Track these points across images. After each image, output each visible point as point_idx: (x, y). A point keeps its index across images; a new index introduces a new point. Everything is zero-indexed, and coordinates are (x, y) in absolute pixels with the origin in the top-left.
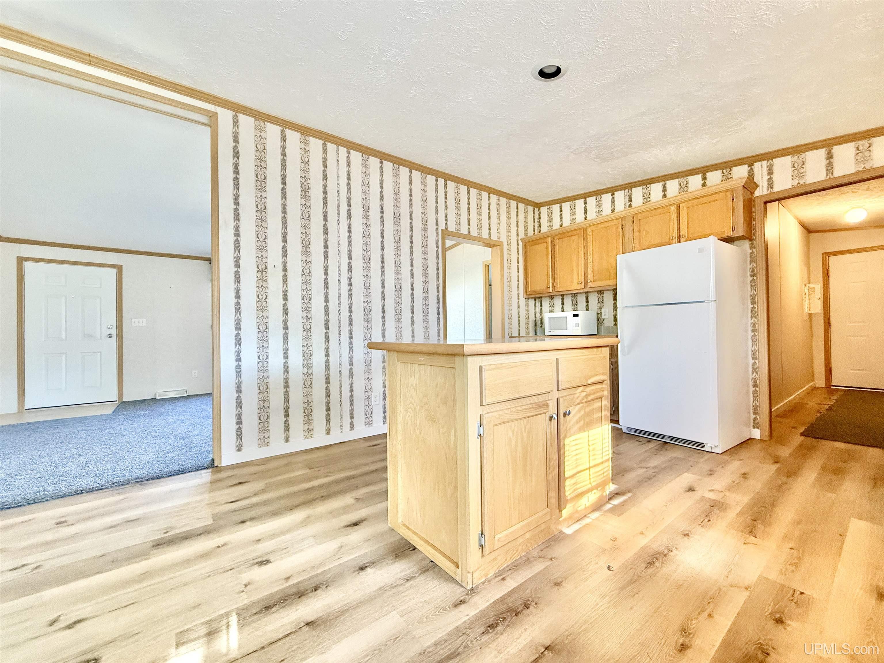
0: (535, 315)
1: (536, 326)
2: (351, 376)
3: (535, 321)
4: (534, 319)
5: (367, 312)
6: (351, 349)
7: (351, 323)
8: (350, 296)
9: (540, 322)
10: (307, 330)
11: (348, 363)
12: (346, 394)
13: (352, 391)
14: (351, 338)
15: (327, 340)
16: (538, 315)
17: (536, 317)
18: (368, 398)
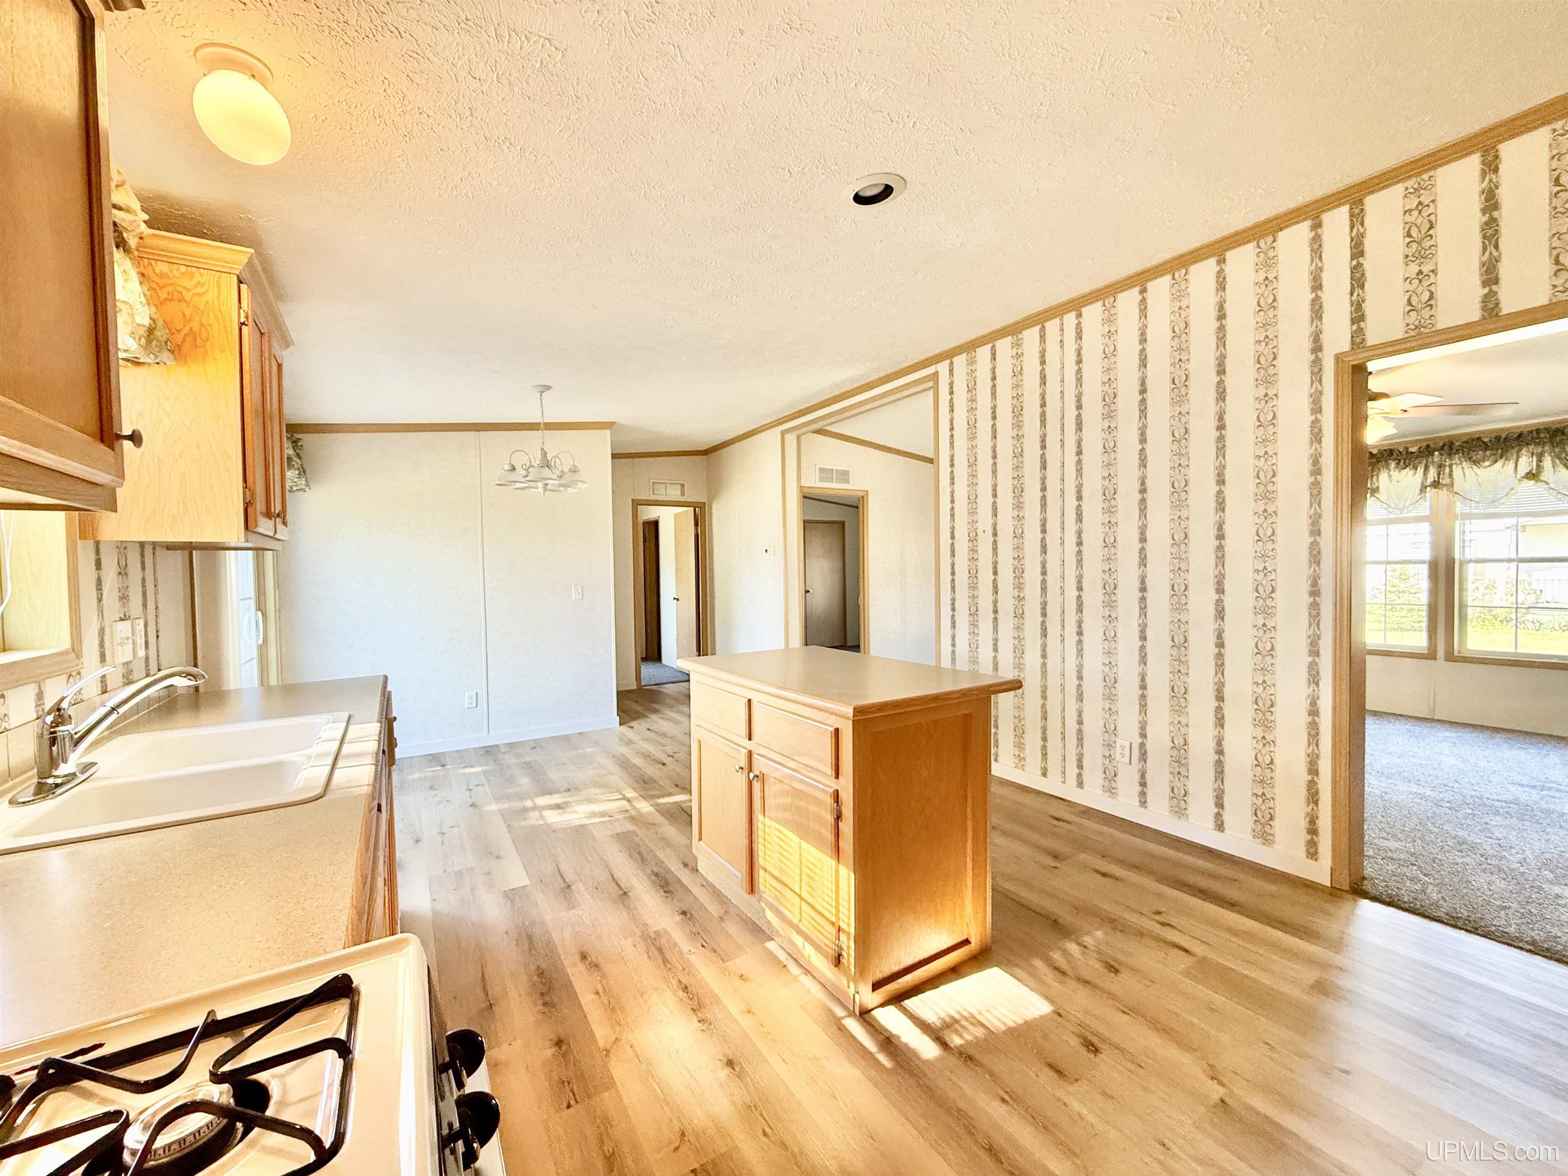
2: (1080, 698)
5: (1110, 590)
6: (1080, 652)
7: (1080, 609)
8: (1080, 562)
10: (1019, 615)
11: (1074, 675)
12: (1071, 725)
13: (1080, 723)
14: (1080, 633)
15: (1044, 633)
18: (1110, 745)
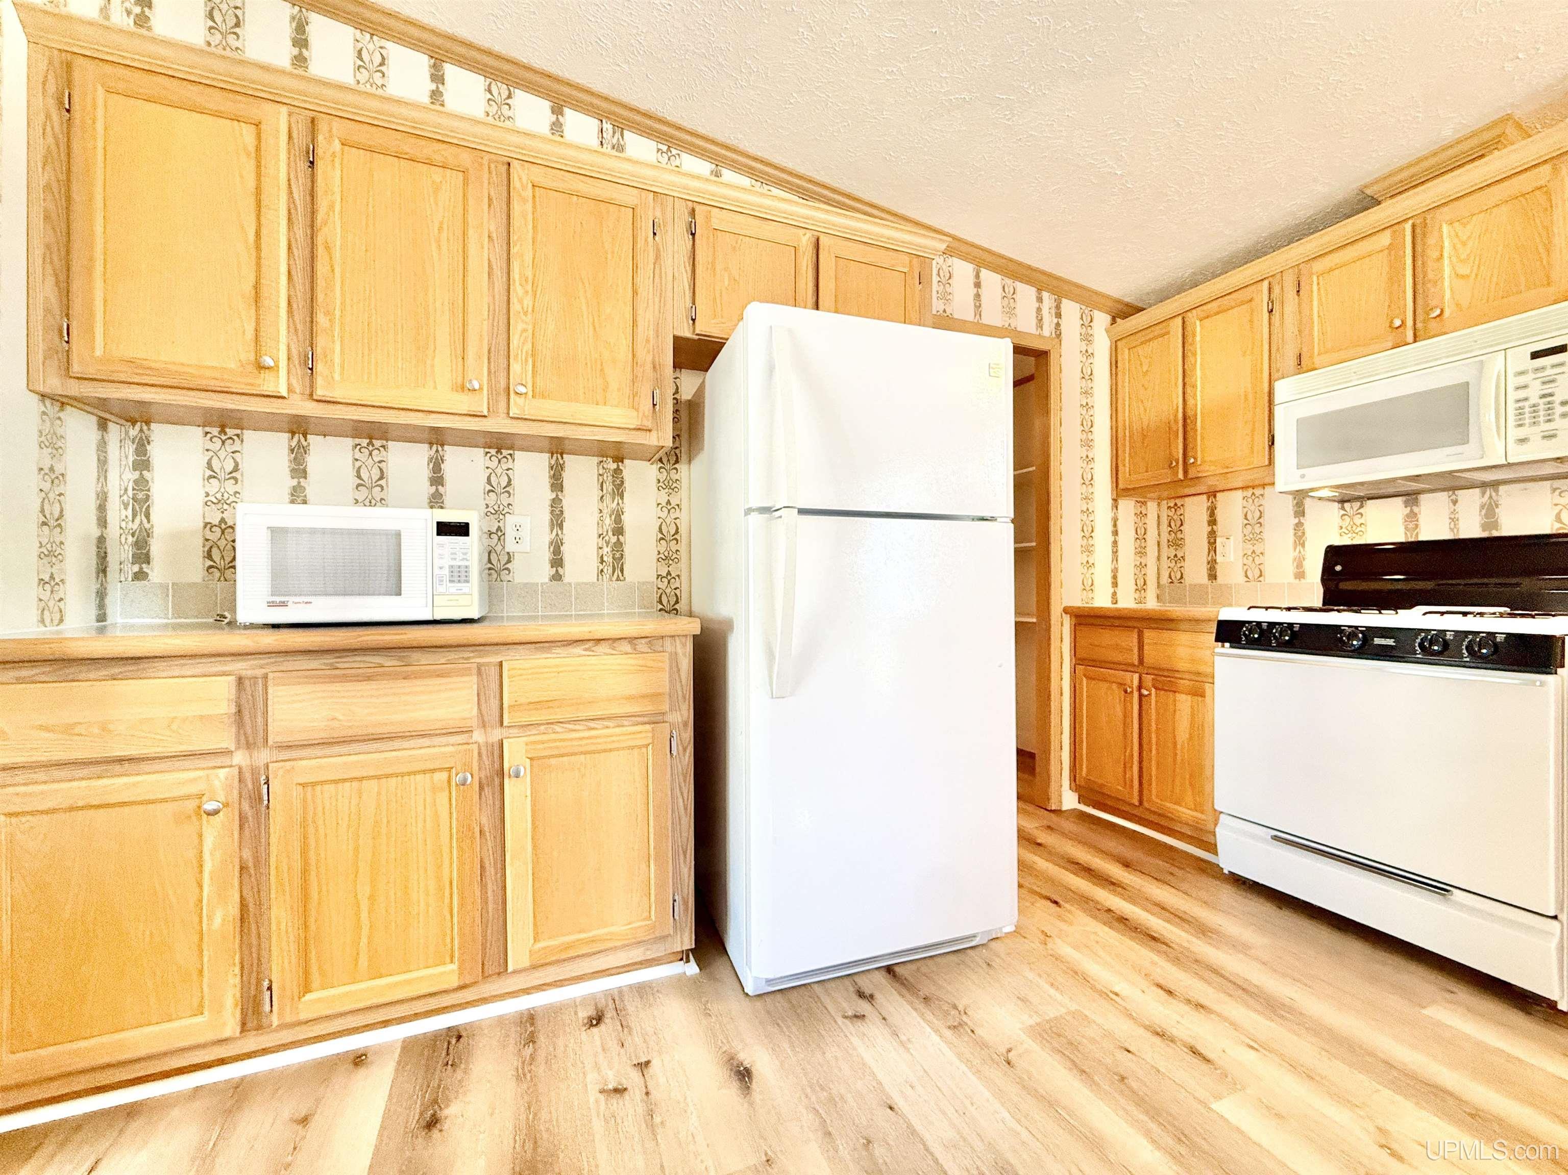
0: (102, 508)
1: (102, 570)
3: (101, 541)
4: (96, 532)
9: (128, 552)
16: (116, 513)
17: (102, 522)
